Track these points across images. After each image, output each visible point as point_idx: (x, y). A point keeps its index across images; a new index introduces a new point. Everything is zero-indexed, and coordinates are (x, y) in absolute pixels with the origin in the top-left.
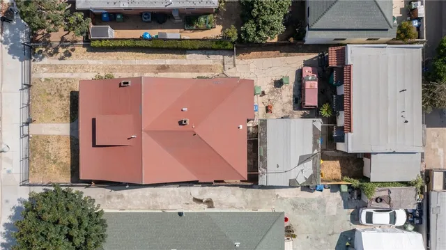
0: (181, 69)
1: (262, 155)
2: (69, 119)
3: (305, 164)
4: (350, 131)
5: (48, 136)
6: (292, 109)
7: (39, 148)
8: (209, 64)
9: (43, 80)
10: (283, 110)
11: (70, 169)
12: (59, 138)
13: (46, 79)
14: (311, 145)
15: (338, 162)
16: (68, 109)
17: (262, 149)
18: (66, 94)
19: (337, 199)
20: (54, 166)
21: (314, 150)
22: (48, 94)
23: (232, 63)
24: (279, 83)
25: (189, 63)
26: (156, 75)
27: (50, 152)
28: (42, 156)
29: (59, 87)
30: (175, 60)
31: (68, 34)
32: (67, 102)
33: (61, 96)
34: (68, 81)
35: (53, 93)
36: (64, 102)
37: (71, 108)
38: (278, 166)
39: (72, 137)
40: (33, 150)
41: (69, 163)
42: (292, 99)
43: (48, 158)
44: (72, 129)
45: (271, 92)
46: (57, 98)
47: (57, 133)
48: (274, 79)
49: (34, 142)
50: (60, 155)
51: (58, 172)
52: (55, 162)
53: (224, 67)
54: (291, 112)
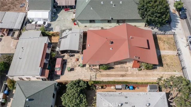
0: (115, 76)
1: (81, 39)
2: (162, 56)
3: (65, 36)
4: (45, 44)
5: (169, 50)
6: (68, 60)
7: (172, 46)
8: (102, 78)
9: (177, 71)
10: (71, 59)
11: (158, 39)
12: (164, 49)
13: (175, 71)
14: (62, 42)
15: (52, 42)
16: (163, 60)
17: (81, 41)
18: (165, 65)
19: (55, 30)
20: (164, 40)
21: (61, 40)
22: (173, 65)
23: (92, 78)
24: (72, 70)
25: (111, 78)
26: (126, 73)
27: (167, 45)
28: (170, 43)
29: (169, 68)
30: (118, 79)
31: (170, 91)
32: (164, 62)
33: (167, 65)
34: (165, 71)
35: (171, 66)
36: (165, 62)
37: (162, 60)
38: (75, 35)
39: (159, 49)
40: (175, 45)
41: (158, 41)
42: (67, 64)
43: (167, 43)
44: (160, 52)
45: (75, 66)
46: (169, 64)
47: (166, 51)
48: (74, 71)
49: (175, 48)
50: (163, 44)
51: (162, 38)
52: (164, 41)
53: (96, 76)
54: (68, 59)
